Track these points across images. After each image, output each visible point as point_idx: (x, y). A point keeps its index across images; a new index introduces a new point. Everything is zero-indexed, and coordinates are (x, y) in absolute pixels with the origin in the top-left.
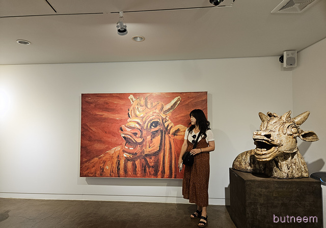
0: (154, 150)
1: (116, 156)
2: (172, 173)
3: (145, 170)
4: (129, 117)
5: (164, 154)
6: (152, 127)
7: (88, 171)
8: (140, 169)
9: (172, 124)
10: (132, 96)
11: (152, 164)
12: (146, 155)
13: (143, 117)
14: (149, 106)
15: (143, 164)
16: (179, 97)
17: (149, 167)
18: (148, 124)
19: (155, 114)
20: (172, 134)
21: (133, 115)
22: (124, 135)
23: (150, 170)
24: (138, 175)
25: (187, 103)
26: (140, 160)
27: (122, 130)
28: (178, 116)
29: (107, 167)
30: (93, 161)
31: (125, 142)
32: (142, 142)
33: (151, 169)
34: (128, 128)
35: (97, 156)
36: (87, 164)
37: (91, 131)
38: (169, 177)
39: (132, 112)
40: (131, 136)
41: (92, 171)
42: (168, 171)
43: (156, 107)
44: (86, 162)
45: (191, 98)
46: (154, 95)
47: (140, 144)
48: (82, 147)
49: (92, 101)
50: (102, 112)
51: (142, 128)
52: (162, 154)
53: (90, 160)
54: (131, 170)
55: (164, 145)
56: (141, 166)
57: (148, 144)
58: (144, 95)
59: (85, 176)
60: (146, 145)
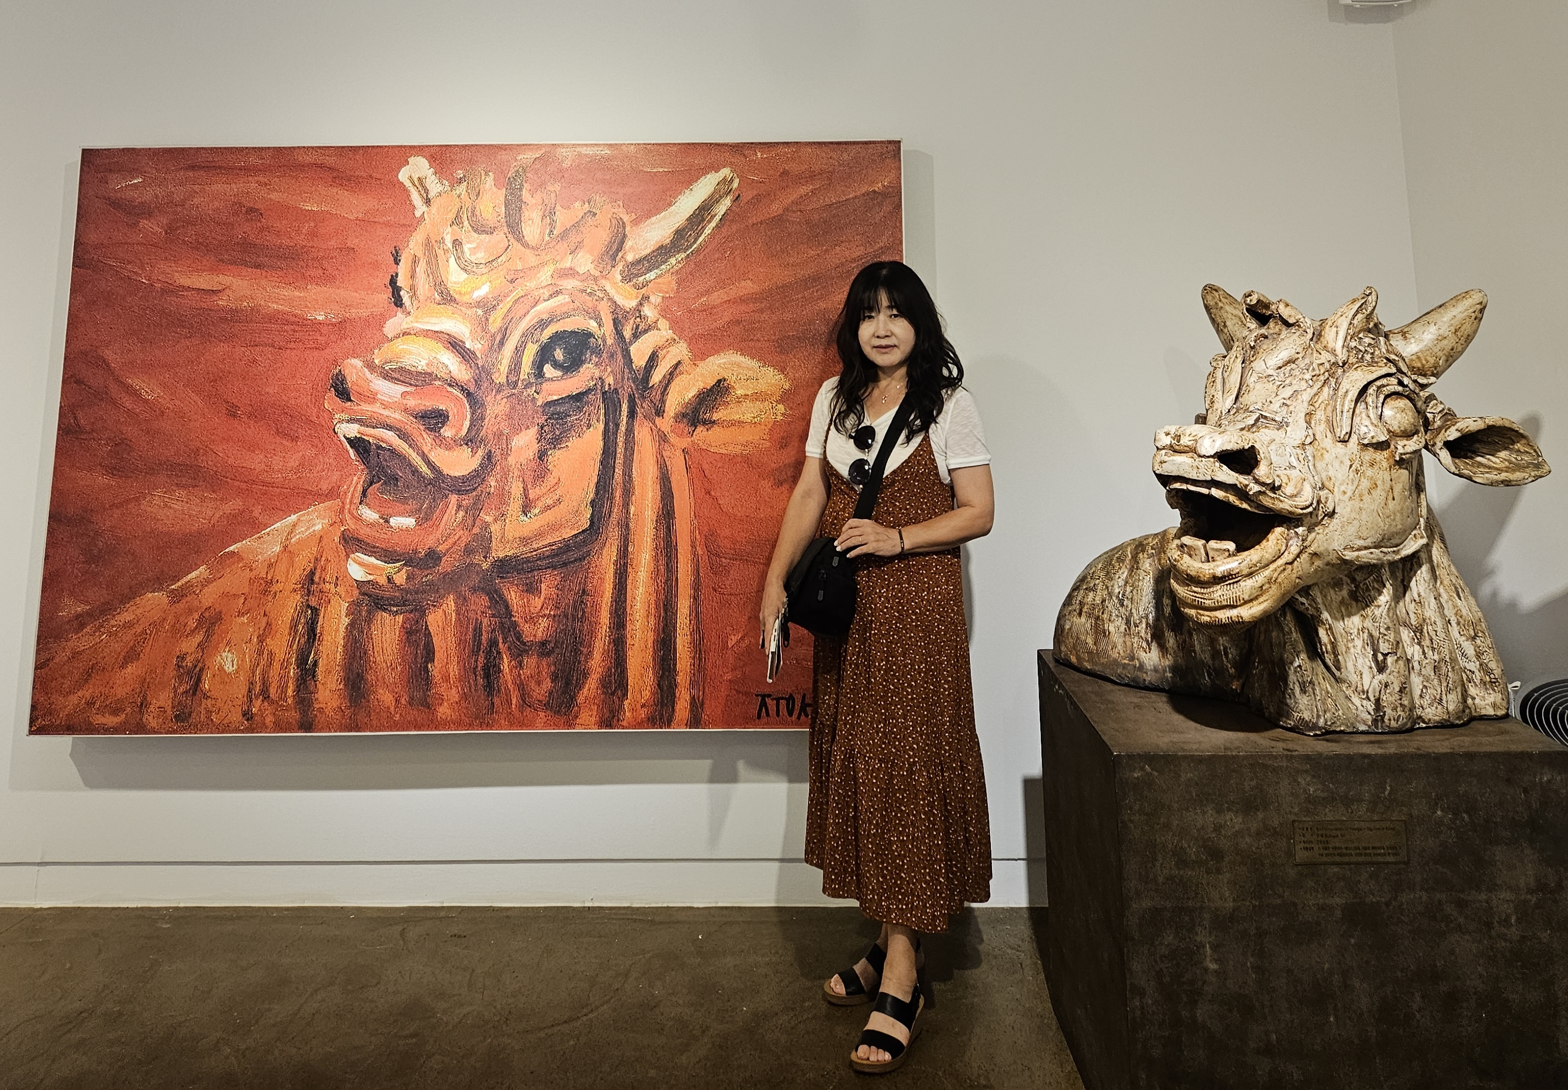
0: (554, 527)
1: (298, 574)
2: (673, 686)
3: (491, 671)
4: (399, 303)
5: (624, 553)
6: (549, 370)
7: (86, 693)
8: (454, 670)
9: (680, 351)
10: (419, 167)
11: (539, 630)
12: (504, 567)
13: (487, 306)
14: (532, 229)
15: (478, 631)
16: (725, 172)
17: (520, 649)
18: (519, 351)
19: (570, 284)
20: (681, 417)
21: (424, 286)
22: (353, 430)
23: (526, 672)
24: (444, 711)
25: (776, 208)
26: (462, 601)
27: (343, 393)
28: (717, 297)
29: (227, 661)
30: (127, 616)
31: (358, 478)
32: (479, 476)
33: (530, 662)
34: (386, 376)
35: (158, 582)
36: (83, 641)
37: (128, 404)
38: (652, 721)
39: (421, 269)
40: (403, 435)
41: (120, 692)
42: (650, 678)
43: (574, 238)
44: (80, 622)
45: (800, 179)
46: (567, 158)
47: (463, 485)
48: (55, 517)
49: (148, 195)
50: (213, 270)
51: (483, 374)
52: (607, 558)
53: (106, 609)
54: (391, 677)
55: (628, 492)
56: (461, 642)
57: (516, 489)
58: (503, 156)
59: (68, 729)
60: (503, 497)
